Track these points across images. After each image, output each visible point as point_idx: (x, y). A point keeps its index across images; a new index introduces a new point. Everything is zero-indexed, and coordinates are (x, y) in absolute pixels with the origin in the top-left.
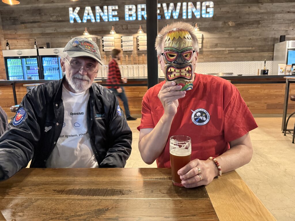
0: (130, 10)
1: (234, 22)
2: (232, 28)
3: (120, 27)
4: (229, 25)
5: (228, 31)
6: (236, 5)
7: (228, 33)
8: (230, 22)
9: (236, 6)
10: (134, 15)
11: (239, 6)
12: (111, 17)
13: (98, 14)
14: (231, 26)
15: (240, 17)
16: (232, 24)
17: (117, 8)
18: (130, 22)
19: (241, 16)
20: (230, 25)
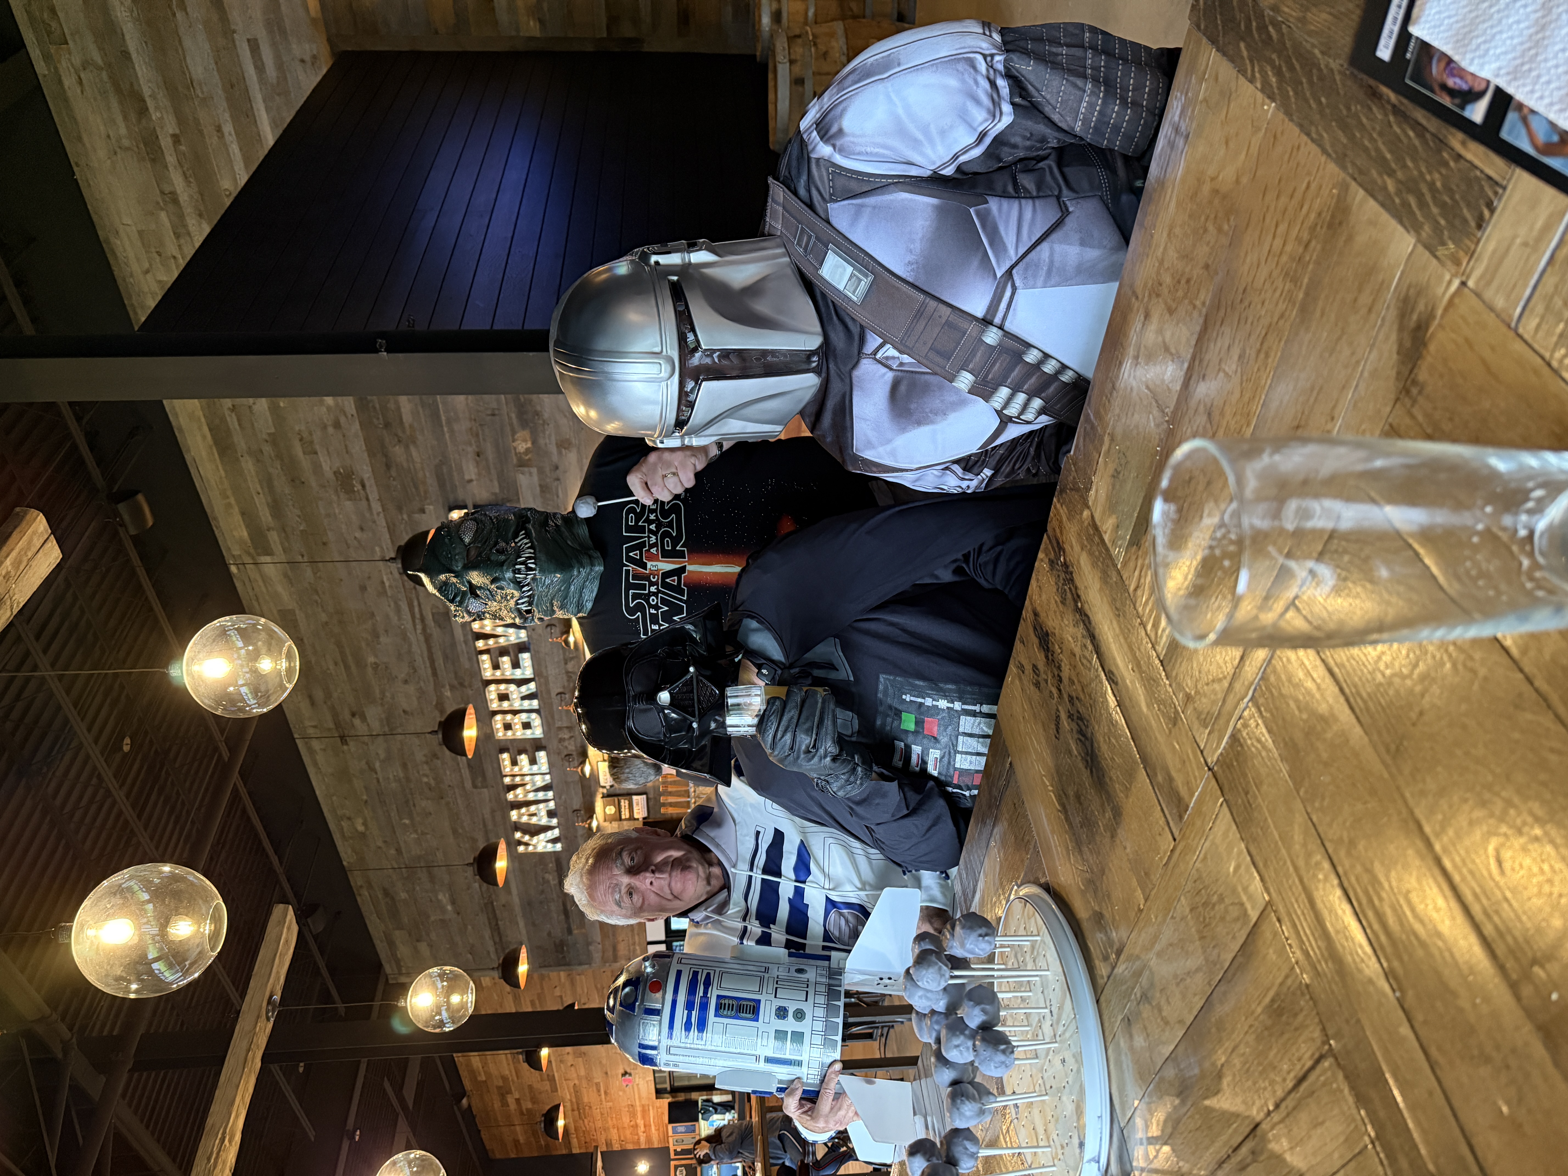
0: (508, 727)
1: (514, 433)
2: (541, 442)
3: (566, 743)
4: (527, 450)
5: (554, 449)
6: (445, 429)
7: (560, 453)
8: (515, 449)
9: (452, 431)
10: (524, 717)
11: (449, 422)
12: (535, 768)
13: (531, 797)
14: (533, 443)
15: (493, 415)
16: (525, 441)
17: (505, 756)
18: (547, 725)
19: (489, 412)
20: (529, 445)
